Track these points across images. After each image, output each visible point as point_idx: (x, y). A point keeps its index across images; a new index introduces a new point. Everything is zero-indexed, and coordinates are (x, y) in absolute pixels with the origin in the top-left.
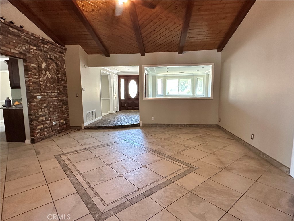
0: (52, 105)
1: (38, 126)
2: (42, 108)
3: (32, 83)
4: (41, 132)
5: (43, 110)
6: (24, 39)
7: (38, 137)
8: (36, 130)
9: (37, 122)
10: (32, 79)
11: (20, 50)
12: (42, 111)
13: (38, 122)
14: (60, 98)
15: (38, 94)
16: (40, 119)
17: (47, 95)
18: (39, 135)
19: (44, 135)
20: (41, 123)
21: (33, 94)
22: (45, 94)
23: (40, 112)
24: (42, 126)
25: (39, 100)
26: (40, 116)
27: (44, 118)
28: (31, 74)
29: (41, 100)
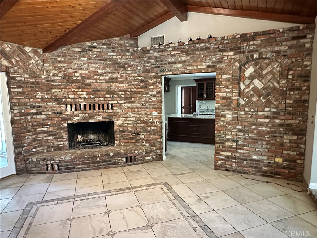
0: (254, 129)
1: (223, 151)
2: (233, 130)
3: (220, 99)
4: (226, 160)
5: (233, 133)
6: (214, 48)
7: (219, 164)
8: (219, 156)
9: (221, 147)
10: (220, 94)
11: (208, 63)
12: (231, 134)
13: (223, 147)
14: (277, 121)
15: (229, 112)
16: (226, 144)
17: (246, 114)
18: (222, 163)
19: (231, 165)
20: (226, 149)
21: (220, 112)
22: (242, 113)
23: (229, 135)
24: (229, 154)
25: (229, 120)
26: (228, 140)
27: (235, 144)
28: (220, 88)
29: (233, 119)
